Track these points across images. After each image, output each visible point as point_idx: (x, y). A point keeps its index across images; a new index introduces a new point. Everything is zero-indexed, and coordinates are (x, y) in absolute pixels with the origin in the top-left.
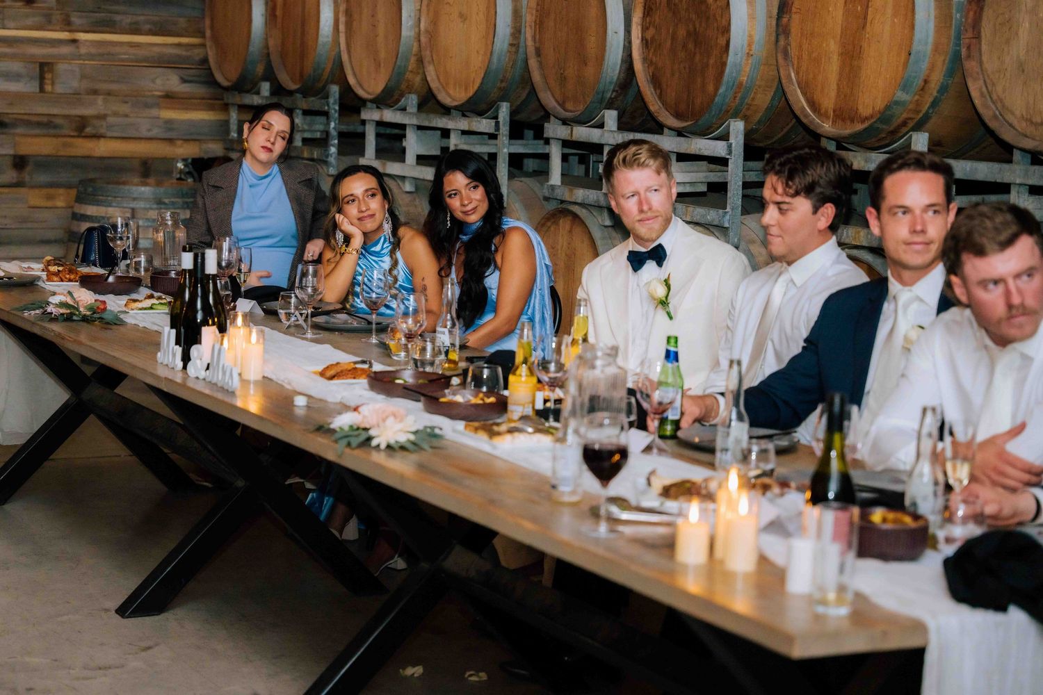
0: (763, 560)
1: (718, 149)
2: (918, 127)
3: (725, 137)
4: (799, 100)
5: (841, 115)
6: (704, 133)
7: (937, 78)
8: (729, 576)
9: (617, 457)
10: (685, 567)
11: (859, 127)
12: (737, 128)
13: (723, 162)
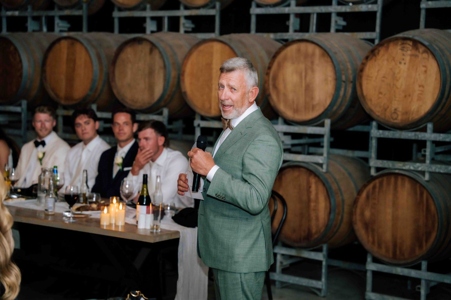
0: (126, 223)
1: (18, 109)
2: (94, 102)
3: (20, 105)
4: (52, 94)
5: (67, 98)
6: (11, 104)
7: (100, 87)
8: (118, 226)
9: (76, 198)
10: (103, 226)
11: (74, 102)
12: (24, 103)
13: (19, 114)
